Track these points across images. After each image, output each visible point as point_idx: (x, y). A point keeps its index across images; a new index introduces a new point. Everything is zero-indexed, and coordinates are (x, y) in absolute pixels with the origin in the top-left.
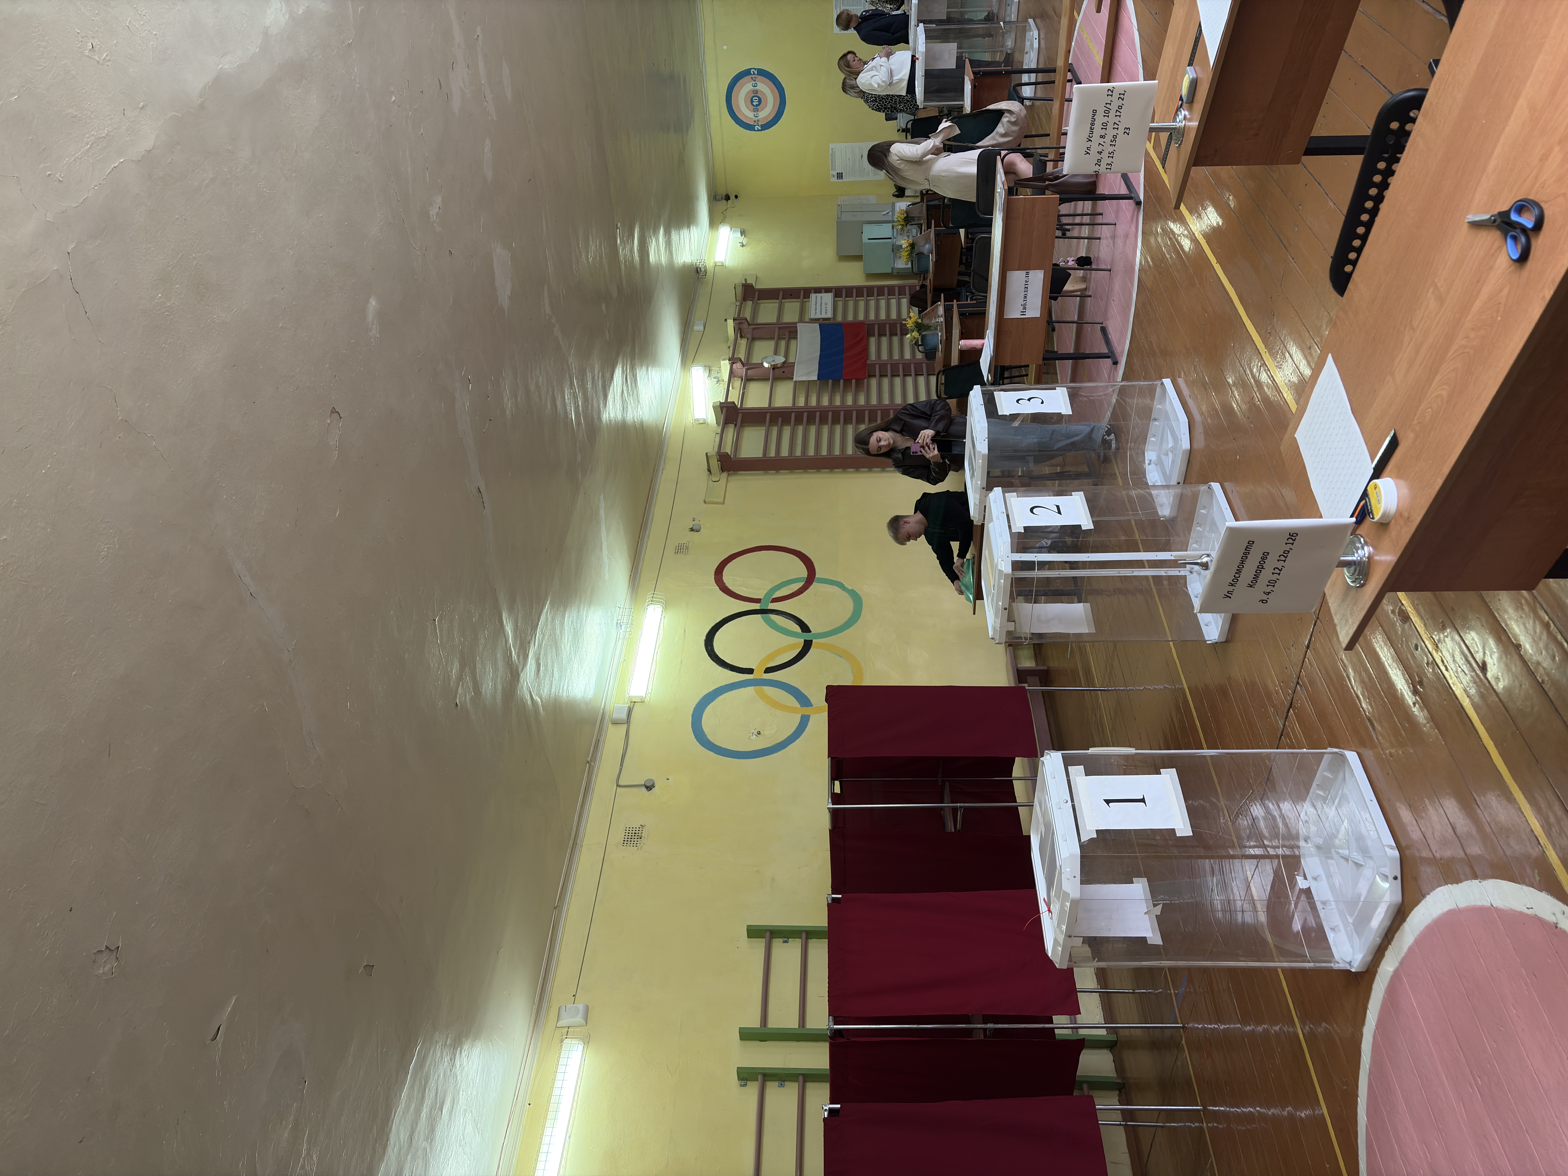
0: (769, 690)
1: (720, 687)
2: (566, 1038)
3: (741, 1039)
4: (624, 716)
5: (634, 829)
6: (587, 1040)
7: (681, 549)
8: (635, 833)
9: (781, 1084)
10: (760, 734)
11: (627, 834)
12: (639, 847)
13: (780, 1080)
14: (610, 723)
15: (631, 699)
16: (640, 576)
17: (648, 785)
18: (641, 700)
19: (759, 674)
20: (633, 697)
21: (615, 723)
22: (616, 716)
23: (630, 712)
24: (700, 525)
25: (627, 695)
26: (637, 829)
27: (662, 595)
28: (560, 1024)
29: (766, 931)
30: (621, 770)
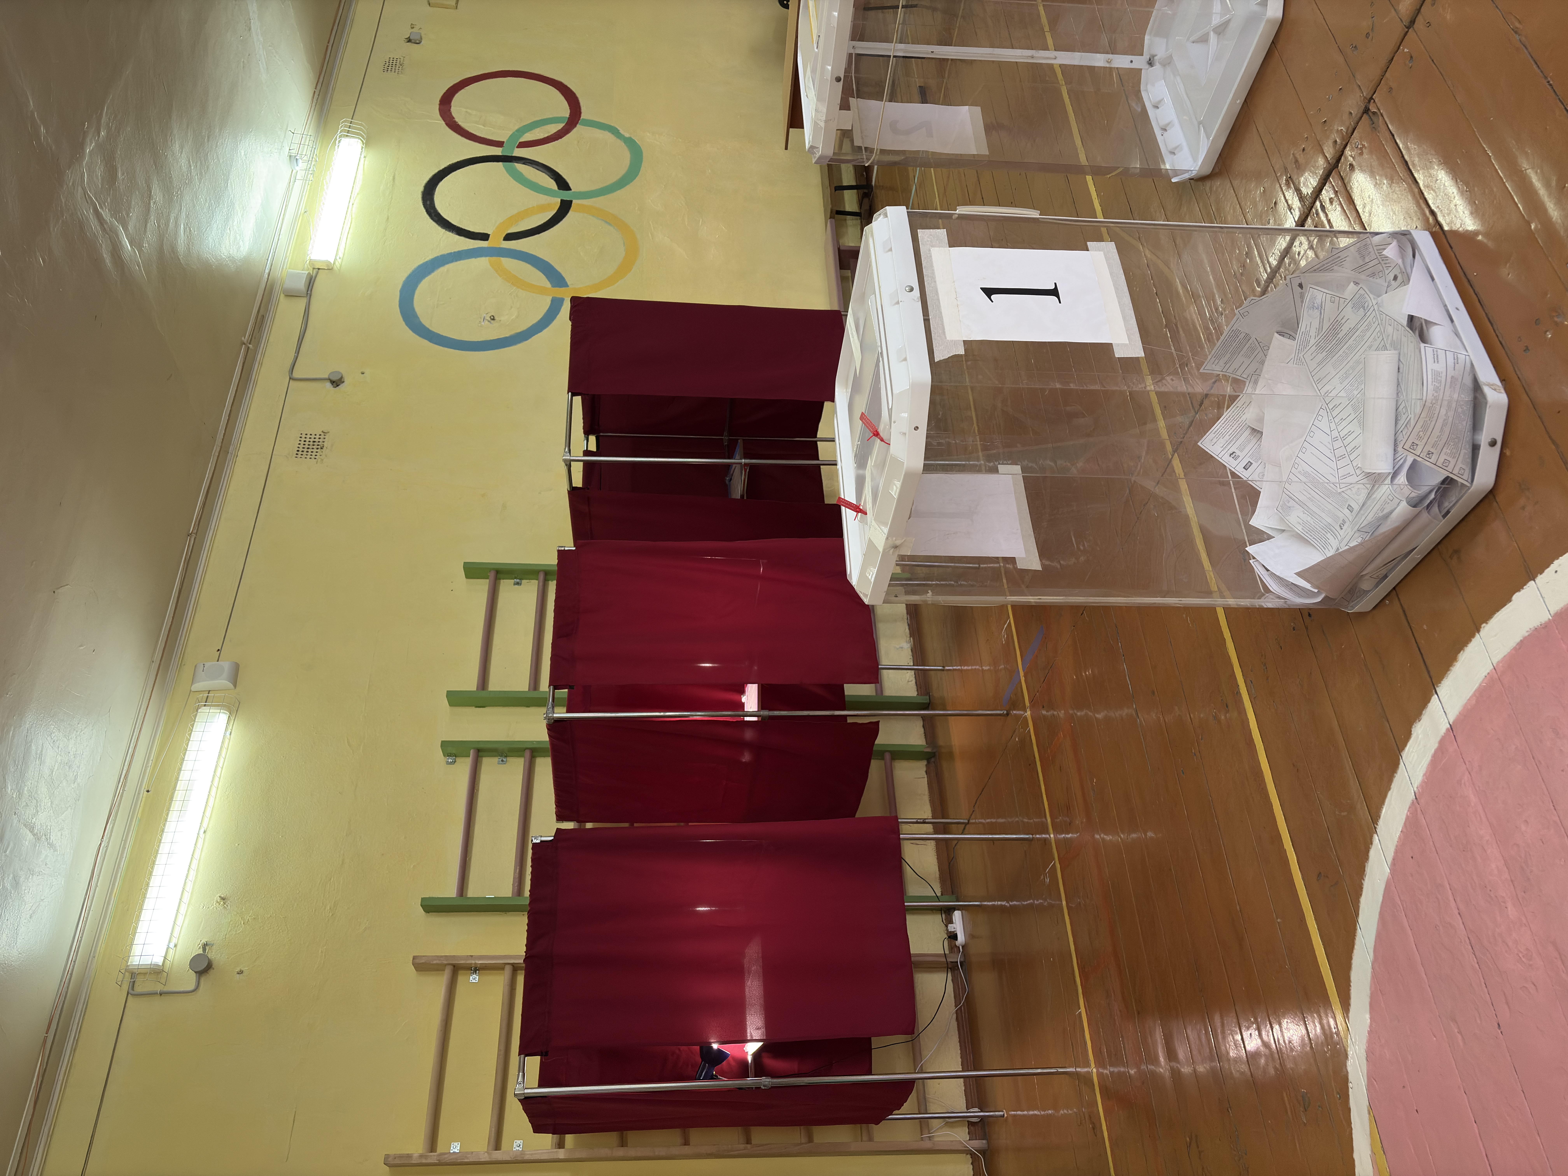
0: (508, 263)
1: (441, 256)
2: (205, 705)
3: (451, 704)
4: (301, 285)
5: (313, 437)
6: (233, 708)
7: (392, 66)
8: (314, 442)
9: (502, 761)
10: (494, 319)
11: (302, 443)
12: (319, 460)
13: (501, 756)
14: (282, 295)
15: (313, 264)
16: (331, 98)
17: (334, 379)
18: (328, 265)
19: (496, 241)
20: (315, 261)
21: (291, 295)
22: (289, 284)
23: (311, 282)
24: (420, 33)
25: (308, 258)
26: (318, 436)
27: (361, 125)
28: (194, 688)
29: (491, 570)
30: (296, 358)
